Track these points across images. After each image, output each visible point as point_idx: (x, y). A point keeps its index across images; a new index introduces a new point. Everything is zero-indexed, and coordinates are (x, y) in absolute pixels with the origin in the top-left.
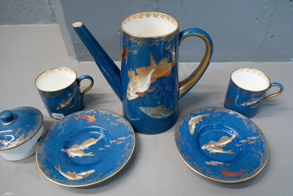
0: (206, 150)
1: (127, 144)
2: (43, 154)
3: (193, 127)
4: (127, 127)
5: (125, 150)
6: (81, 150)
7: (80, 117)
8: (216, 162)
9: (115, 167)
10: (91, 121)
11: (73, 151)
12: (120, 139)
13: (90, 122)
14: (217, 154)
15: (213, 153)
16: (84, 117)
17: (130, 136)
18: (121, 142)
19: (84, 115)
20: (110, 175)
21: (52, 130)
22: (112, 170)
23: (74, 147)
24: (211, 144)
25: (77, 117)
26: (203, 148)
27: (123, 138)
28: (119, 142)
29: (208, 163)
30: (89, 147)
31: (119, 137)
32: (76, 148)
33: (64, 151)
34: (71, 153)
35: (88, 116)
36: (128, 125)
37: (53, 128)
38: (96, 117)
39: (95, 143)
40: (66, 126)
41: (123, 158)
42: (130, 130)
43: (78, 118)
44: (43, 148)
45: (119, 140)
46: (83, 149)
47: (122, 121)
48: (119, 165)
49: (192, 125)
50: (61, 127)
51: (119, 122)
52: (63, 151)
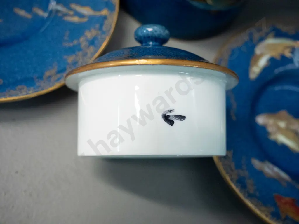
0: (264, 128)
1: (90, 30)
3: (263, 62)
5: (79, 44)
8: (276, 169)
9: (40, 78)
12: (78, 8)
14: (284, 147)
15: (275, 143)
17: (104, 12)
18: (76, 19)
20: (17, 95)
22: (29, 82)
24: (281, 119)
26: (261, 120)
27: (86, 11)
29: (256, 163)
48: (50, 77)
49: (261, 55)
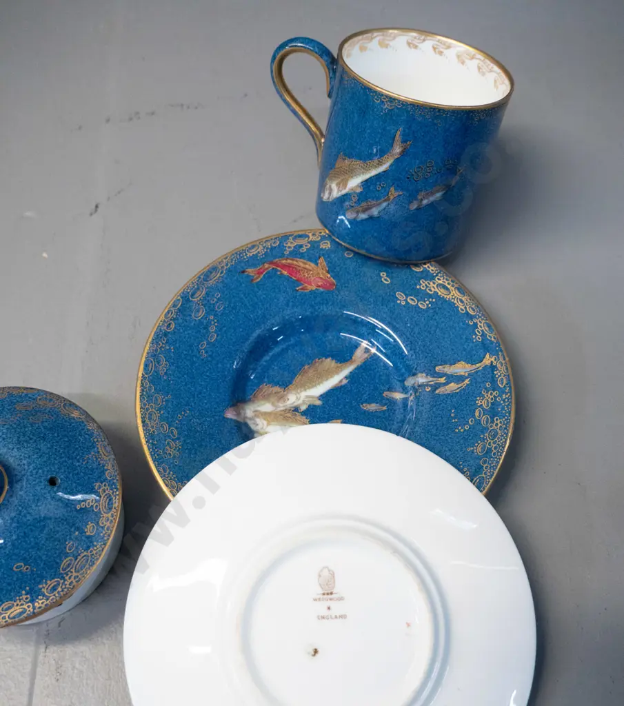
1: (480, 395)
2: (166, 436)
4: (471, 317)
6: (296, 409)
7: (267, 266)
10: (314, 288)
11: (266, 414)
12: (449, 370)
13: (309, 288)
16: (284, 267)
17: (488, 360)
19: (282, 256)
21: (173, 326)
23: (266, 398)
25: (254, 265)
27: (461, 368)
28: (445, 384)
30: (324, 397)
31: (444, 363)
32: (272, 399)
33: (234, 417)
34: (258, 420)
35: (300, 263)
36: (471, 312)
37: (174, 319)
38: (331, 269)
39: (345, 382)
40: (220, 308)
41: (479, 458)
42: (483, 335)
43: (259, 273)
44: (160, 410)
45: (444, 375)
46: (304, 408)
47: (442, 290)
50: (201, 314)
51: (430, 296)
52: (231, 419)
